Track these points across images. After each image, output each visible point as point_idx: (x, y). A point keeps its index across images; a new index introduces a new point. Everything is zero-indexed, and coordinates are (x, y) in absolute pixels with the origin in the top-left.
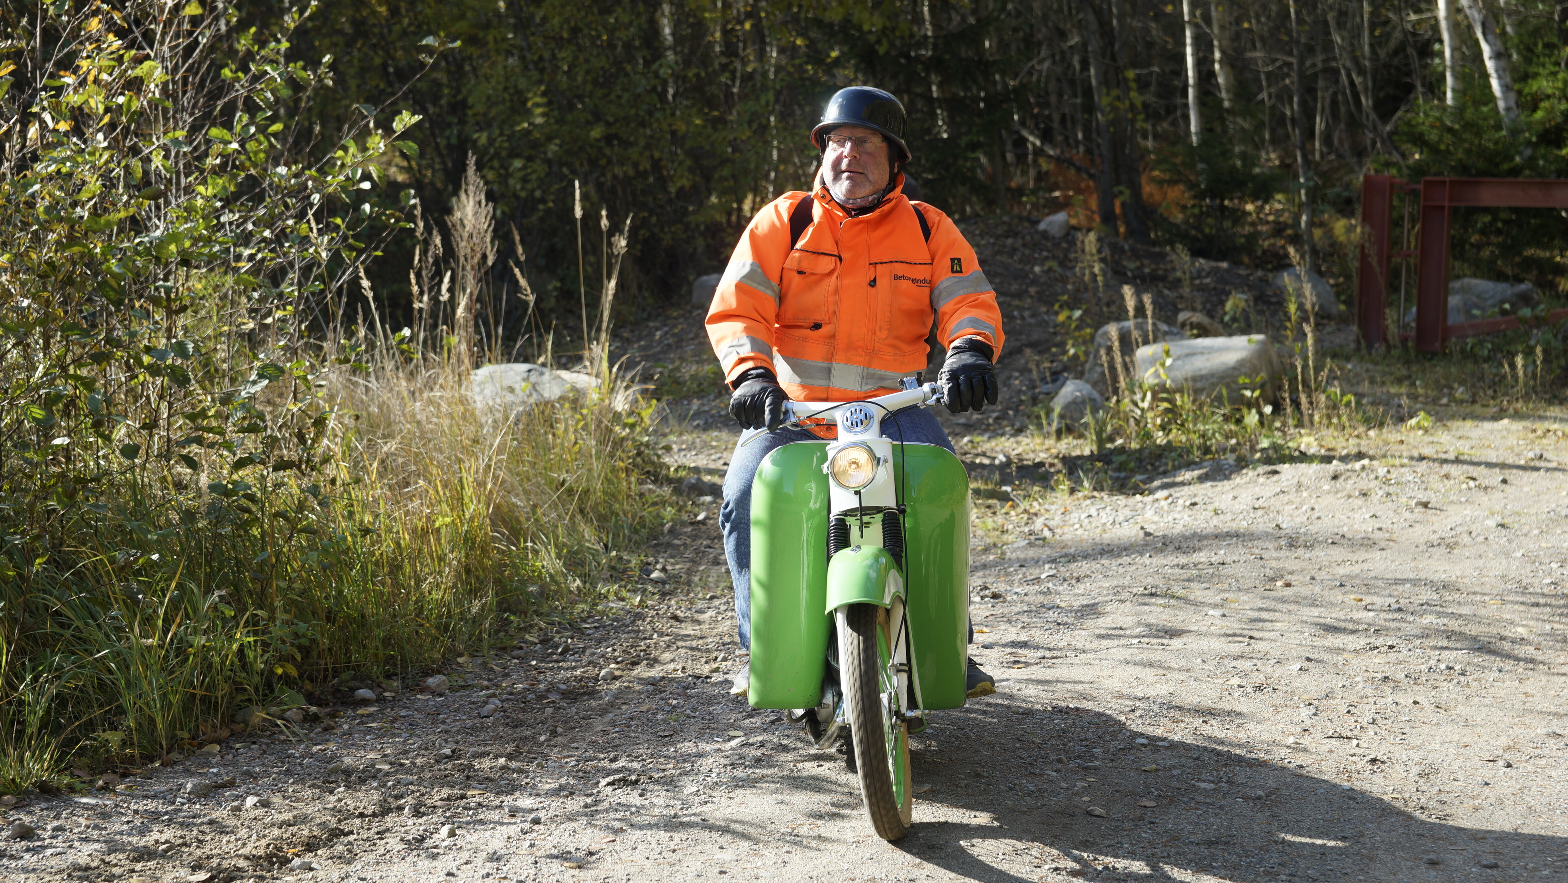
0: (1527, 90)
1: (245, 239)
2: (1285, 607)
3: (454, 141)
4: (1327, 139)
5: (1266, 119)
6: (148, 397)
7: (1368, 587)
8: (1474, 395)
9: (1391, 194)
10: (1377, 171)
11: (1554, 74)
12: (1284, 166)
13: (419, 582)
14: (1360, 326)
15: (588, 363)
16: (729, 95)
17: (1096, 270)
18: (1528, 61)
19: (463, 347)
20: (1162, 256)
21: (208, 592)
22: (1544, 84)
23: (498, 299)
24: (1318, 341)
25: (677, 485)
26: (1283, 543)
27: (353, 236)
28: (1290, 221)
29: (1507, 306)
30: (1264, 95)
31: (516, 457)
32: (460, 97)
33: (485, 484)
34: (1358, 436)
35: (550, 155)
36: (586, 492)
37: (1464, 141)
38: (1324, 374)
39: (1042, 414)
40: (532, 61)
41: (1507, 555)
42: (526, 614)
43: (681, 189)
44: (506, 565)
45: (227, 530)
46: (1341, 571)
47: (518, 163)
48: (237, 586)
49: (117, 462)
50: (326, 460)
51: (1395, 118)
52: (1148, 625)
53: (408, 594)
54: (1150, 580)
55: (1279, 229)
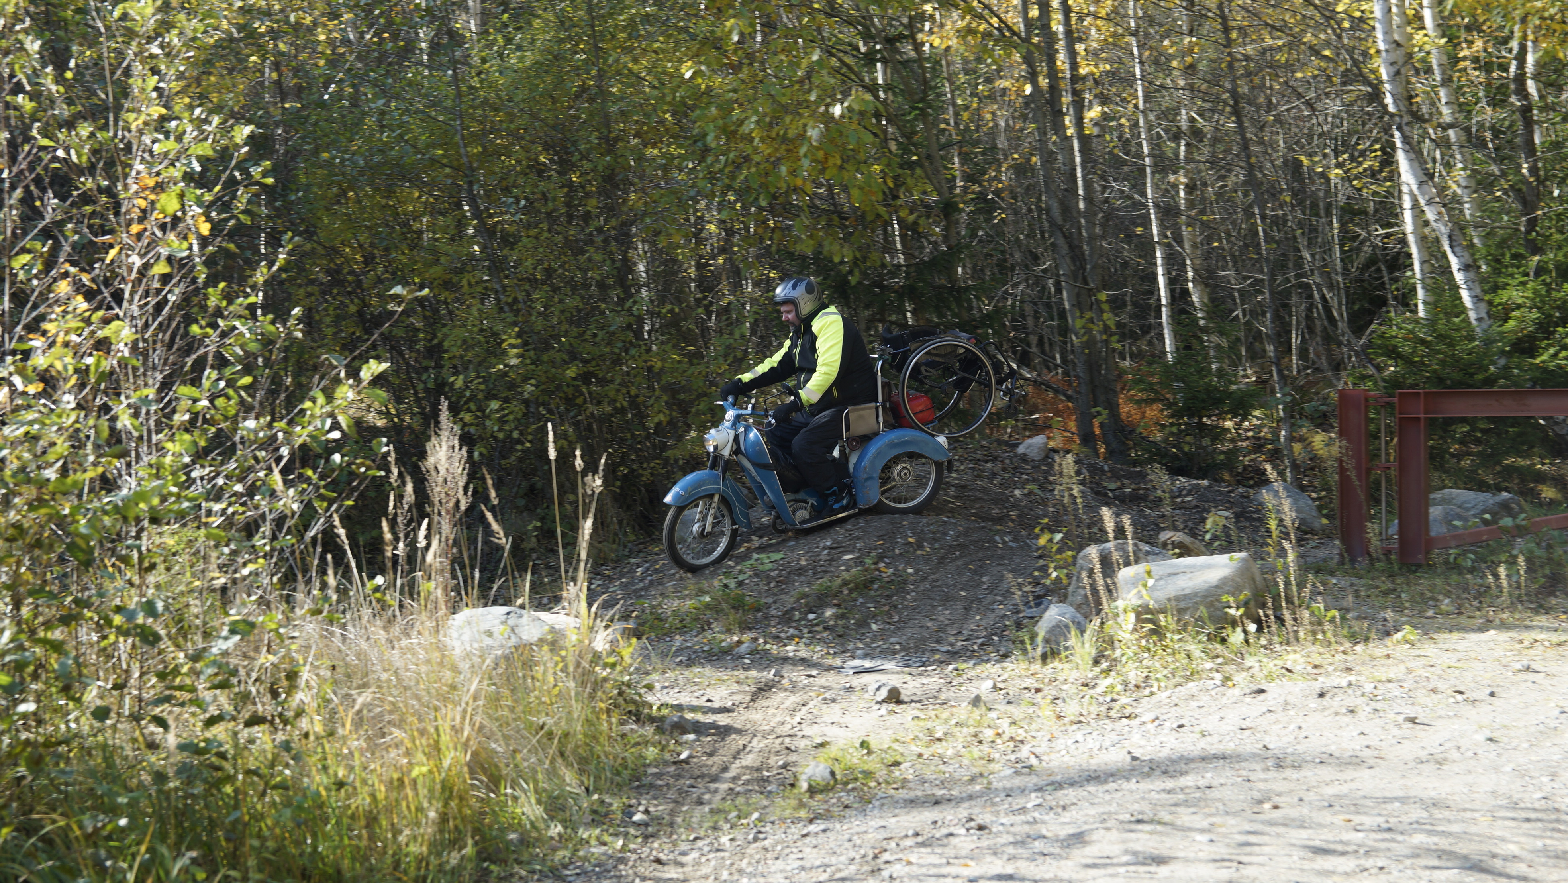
0: (1497, 300)
1: (217, 495)
2: (1273, 830)
3: (431, 385)
4: (1303, 353)
5: (1242, 335)
6: (119, 659)
7: (1357, 807)
8: (1460, 607)
9: (1367, 407)
10: (1354, 384)
11: (1523, 284)
12: (1260, 382)
13: (396, 832)
14: (1343, 541)
15: (566, 604)
16: (705, 330)
17: (1075, 492)
18: (1497, 271)
19: (439, 592)
20: (1143, 476)
21: (179, 855)
22: (1513, 295)
23: (472, 541)
24: (1300, 556)
25: (659, 723)
26: (1270, 763)
27: (325, 487)
28: (1270, 436)
29: (1487, 516)
30: (1238, 312)
31: (495, 700)
32: (436, 341)
33: (462, 729)
34: (1344, 652)
35: (526, 395)
36: (567, 735)
37: (1438, 352)
38: (1307, 591)
39: (1027, 639)
40: (507, 303)
41: (1497, 769)
42: (506, 862)
43: (659, 424)
44: (486, 813)
45: (198, 789)
46: (1330, 791)
47: (494, 405)
48: (209, 849)
49: (87, 724)
50: (300, 713)
51: (1368, 332)
52: (1135, 853)
53: (385, 847)
54: (1136, 807)
55: (1258, 445)
